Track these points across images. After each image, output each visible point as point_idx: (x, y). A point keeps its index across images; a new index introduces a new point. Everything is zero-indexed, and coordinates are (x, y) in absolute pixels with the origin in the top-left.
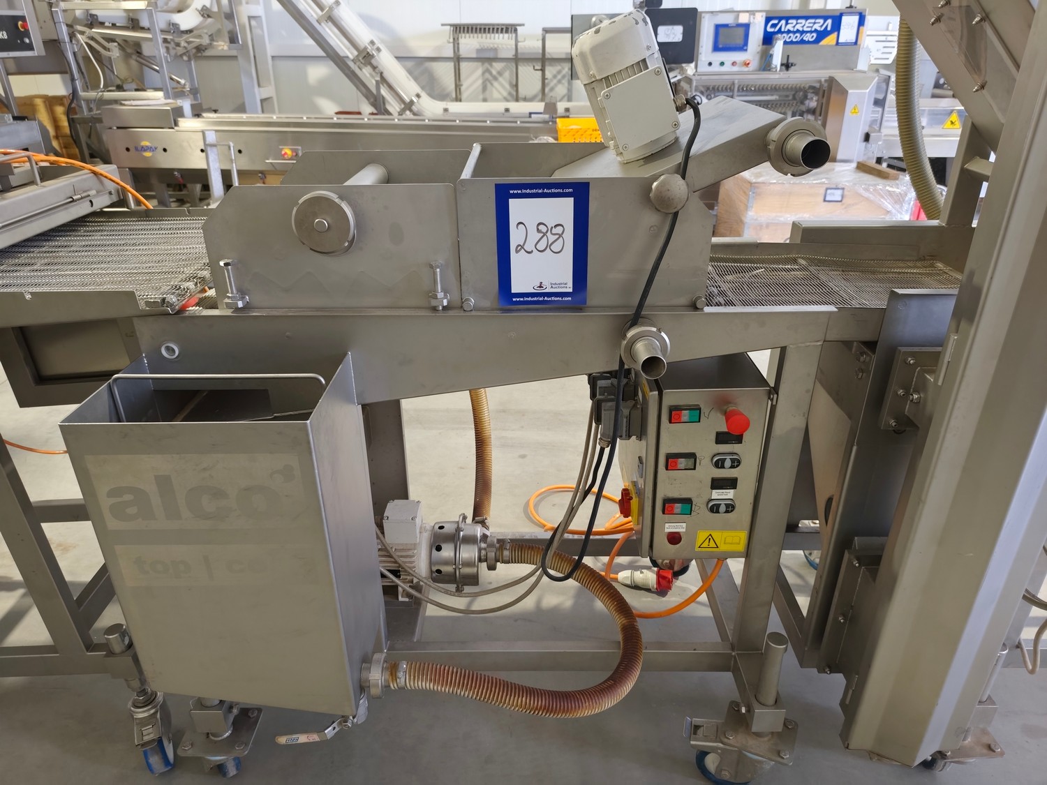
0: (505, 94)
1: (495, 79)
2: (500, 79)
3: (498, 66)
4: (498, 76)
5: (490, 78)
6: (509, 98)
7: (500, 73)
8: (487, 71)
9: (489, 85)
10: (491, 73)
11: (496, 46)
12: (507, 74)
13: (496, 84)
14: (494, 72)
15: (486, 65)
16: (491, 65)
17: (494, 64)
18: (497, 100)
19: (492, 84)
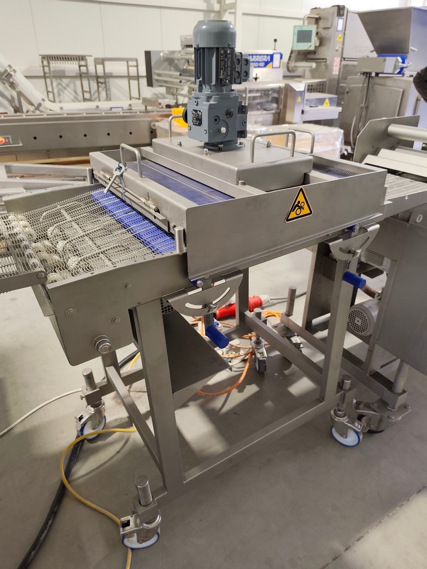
0: (72, 98)
1: (65, 88)
2: (68, 89)
3: (65, 81)
4: (66, 87)
5: (62, 88)
6: (75, 100)
7: (68, 85)
8: (59, 84)
9: (62, 93)
10: (62, 85)
11: (64, 69)
12: (72, 86)
13: (66, 92)
14: (64, 85)
15: (59, 81)
16: (61, 81)
17: (63, 80)
18: (68, 102)
19: (63, 92)
